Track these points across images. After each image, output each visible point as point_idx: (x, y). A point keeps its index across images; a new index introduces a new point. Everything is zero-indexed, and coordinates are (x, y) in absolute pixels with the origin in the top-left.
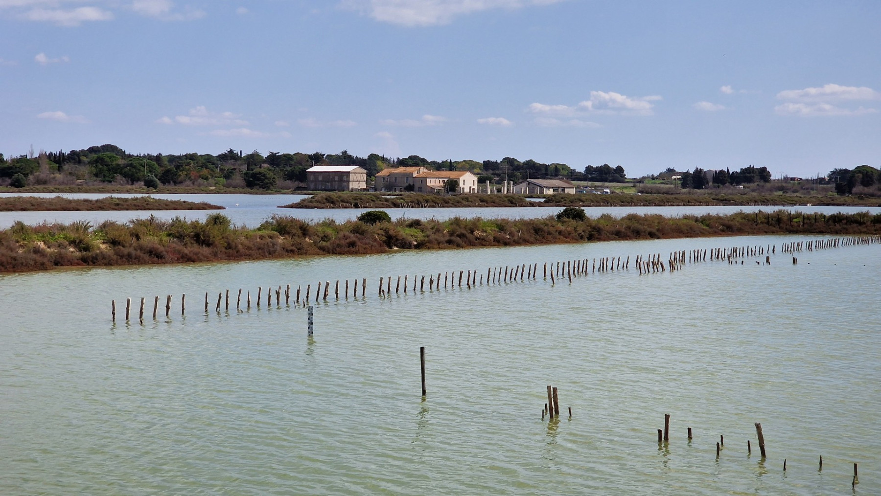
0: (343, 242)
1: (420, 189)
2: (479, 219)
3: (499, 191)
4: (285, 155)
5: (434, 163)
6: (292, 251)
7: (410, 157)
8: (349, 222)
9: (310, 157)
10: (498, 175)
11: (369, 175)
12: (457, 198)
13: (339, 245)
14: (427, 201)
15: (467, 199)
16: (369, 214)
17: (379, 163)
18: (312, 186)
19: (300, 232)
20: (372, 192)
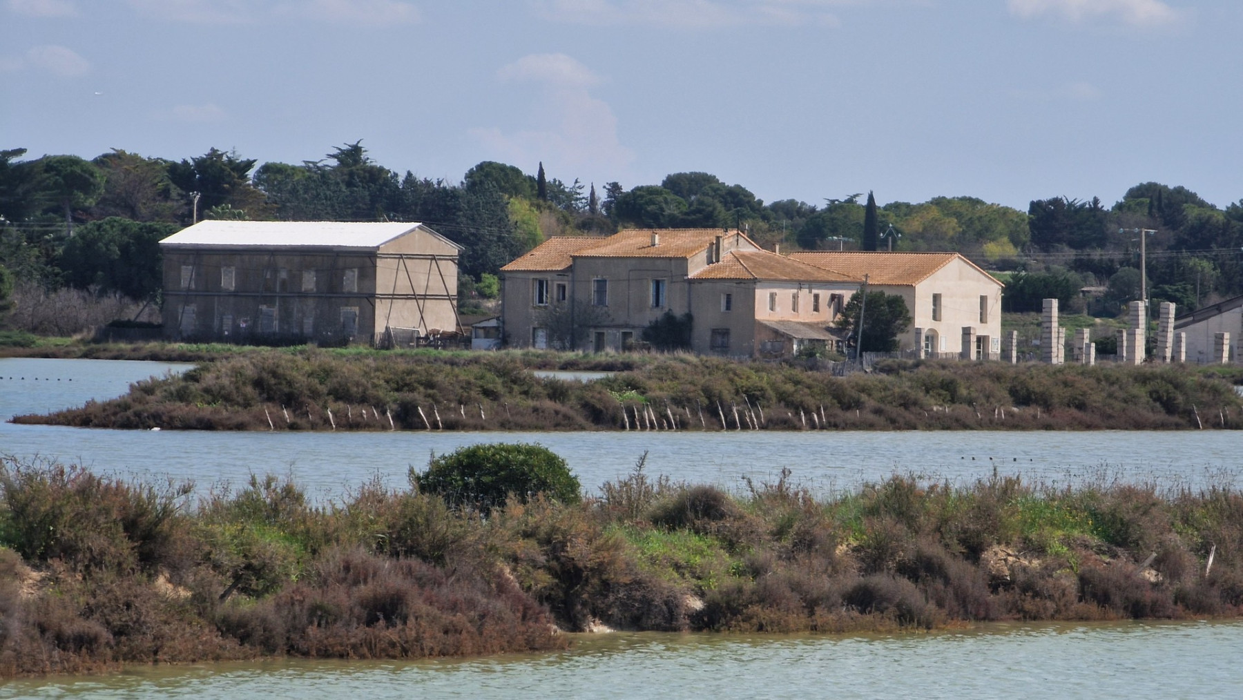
0: (341, 597)
1: (721, 340)
2: (1008, 490)
3: (1107, 348)
4: (51, 166)
5: (788, 210)
6: (84, 642)
7: (674, 183)
8: (372, 498)
9: (180, 175)
10: (1103, 271)
11: (471, 267)
12: (903, 385)
13: (320, 614)
14: (753, 398)
15: (948, 390)
16: (470, 462)
17: (519, 208)
18: (188, 317)
19: (124, 548)
20: (484, 350)
